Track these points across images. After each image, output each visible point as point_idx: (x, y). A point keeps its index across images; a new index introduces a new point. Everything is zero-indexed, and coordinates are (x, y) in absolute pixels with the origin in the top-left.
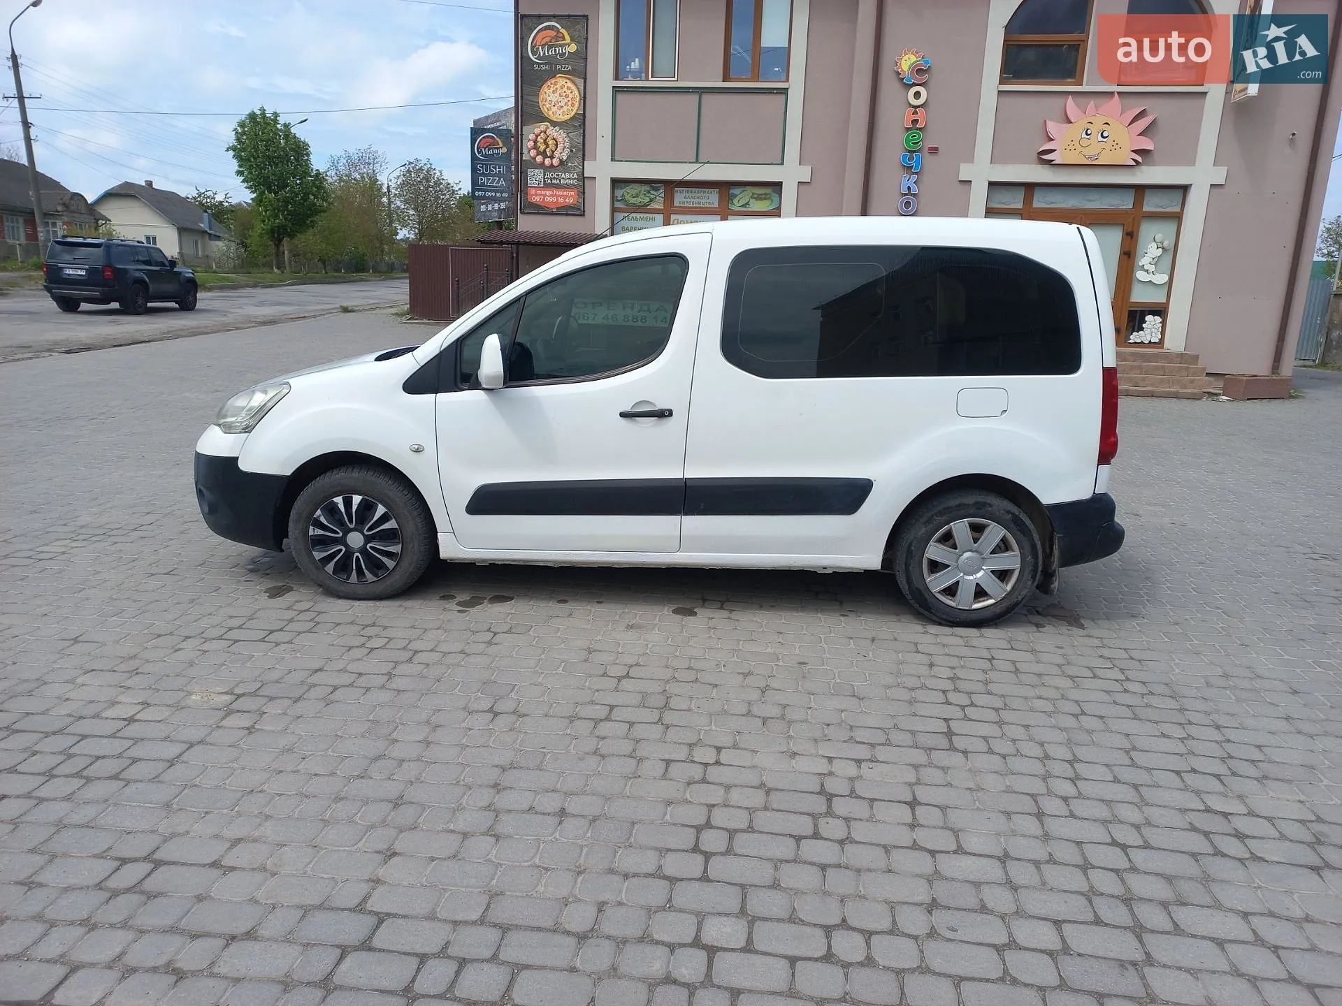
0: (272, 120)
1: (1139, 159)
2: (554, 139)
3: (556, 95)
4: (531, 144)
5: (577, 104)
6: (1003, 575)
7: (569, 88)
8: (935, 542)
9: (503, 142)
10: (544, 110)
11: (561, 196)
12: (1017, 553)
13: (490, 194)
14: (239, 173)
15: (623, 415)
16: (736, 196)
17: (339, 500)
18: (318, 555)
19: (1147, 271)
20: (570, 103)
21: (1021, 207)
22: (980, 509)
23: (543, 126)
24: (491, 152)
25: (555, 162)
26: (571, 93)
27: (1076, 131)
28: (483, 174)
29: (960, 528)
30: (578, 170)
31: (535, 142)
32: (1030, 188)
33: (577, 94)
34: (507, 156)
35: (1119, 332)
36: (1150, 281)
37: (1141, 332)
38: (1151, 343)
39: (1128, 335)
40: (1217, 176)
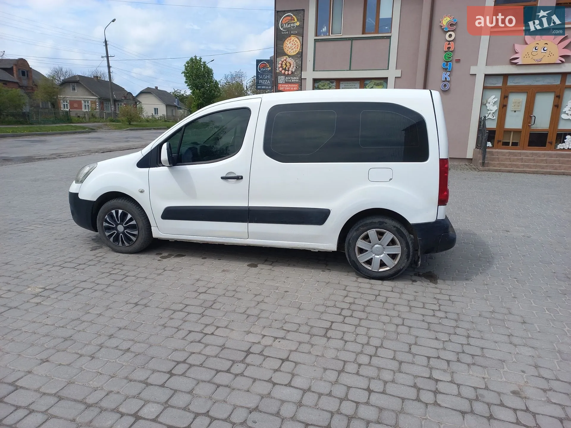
0: (199, 61)
1: (563, 60)
2: (290, 63)
3: (290, 44)
4: (280, 65)
5: (299, 48)
6: (393, 256)
7: (296, 41)
8: (361, 239)
9: (269, 65)
10: (286, 51)
11: (292, 87)
12: (399, 246)
13: (264, 87)
14: (186, 82)
15: (222, 178)
16: (367, 84)
17: (114, 212)
18: (107, 234)
19: (567, 114)
20: (296, 47)
21: (501, 86)
22: (381, 225)
23: (285, 58)
24: (264, 70)
25: (290, 72)
26: (297, 42)
27: (530, 48)
28: (261, 79)
29: (372, 233)
30: (299, 76)
31: (282, 64)
32: (506, 76)
33: (299, 43)
34: (270, 71)
35: (551, 144)
36: (569, 119)
37: (563, 144)
38: (568, 149)
39: (556, 145)
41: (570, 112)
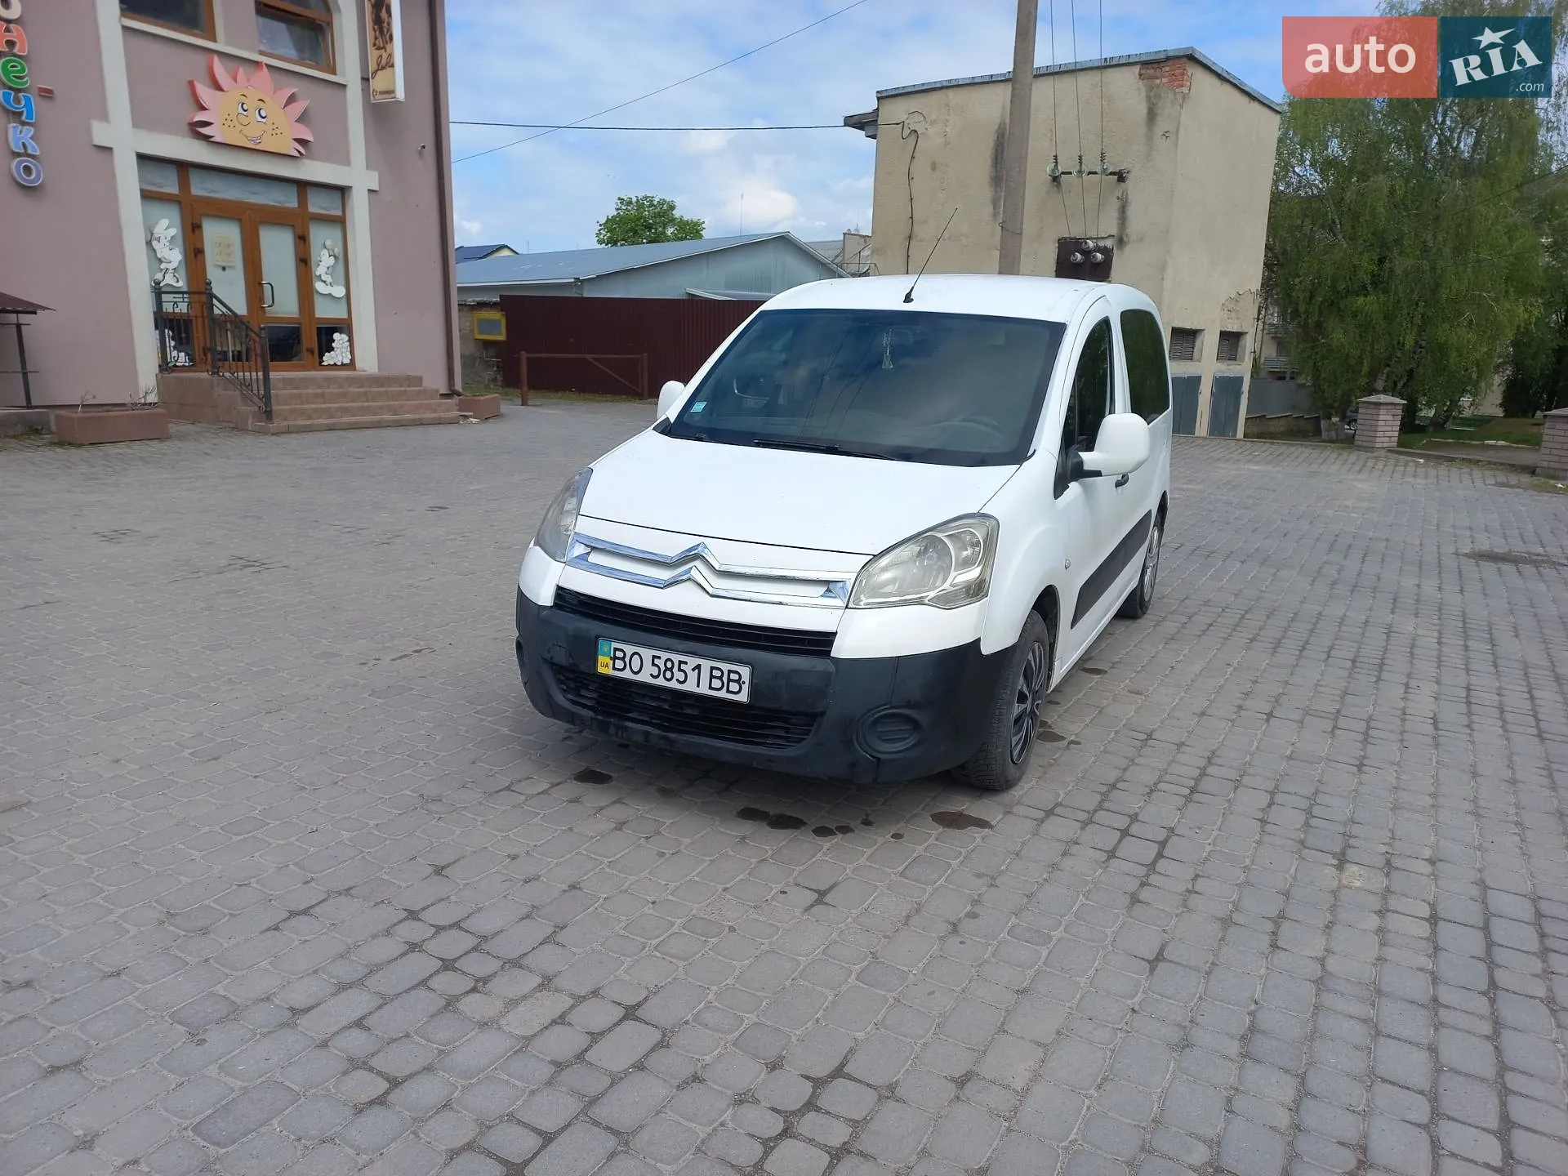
1: (303, 151)
19: (325, 282)
21: (177, 193)
27: (230, 102)
32: (183, 168)
35: (312, 352)
36: (330, 294)
37: (332, 352)
38: (343, 364)
39: (321, 356)
40: (372, 180)
41: (328, 279)
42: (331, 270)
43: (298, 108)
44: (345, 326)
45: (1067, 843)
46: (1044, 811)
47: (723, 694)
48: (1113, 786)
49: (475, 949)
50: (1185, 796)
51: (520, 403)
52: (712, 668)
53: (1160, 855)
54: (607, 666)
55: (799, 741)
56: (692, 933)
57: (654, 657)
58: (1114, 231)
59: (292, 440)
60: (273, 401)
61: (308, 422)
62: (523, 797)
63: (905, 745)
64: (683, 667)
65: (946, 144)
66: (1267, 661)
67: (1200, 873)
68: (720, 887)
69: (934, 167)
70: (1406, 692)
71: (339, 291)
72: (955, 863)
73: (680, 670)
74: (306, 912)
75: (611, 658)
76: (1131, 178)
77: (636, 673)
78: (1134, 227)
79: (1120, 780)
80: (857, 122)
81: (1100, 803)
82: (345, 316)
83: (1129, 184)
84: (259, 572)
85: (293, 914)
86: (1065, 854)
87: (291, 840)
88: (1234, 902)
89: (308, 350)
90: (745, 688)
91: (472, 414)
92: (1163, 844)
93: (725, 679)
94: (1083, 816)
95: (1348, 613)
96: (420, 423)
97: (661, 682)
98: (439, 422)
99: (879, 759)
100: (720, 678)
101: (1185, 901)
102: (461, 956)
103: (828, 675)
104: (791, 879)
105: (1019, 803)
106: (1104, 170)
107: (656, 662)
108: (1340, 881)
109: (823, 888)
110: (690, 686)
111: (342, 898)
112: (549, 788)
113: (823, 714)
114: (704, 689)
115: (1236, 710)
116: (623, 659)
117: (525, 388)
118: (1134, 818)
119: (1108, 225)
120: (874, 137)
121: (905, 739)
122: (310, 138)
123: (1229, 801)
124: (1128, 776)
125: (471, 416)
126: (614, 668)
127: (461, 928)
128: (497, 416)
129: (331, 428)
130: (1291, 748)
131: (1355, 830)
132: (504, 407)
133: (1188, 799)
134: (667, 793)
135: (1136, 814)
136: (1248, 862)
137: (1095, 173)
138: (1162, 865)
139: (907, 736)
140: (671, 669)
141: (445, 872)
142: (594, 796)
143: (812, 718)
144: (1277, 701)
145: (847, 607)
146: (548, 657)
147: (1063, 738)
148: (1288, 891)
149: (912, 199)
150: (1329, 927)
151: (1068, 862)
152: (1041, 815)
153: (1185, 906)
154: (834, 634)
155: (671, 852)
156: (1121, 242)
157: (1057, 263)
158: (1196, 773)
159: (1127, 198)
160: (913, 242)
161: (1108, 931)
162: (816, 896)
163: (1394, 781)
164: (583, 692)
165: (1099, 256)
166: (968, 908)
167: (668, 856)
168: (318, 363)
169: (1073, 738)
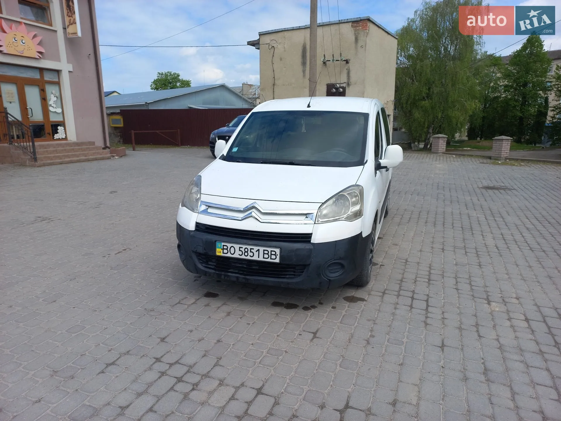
1: (41, 56)
19: (53, 107)
27: (10, 38)
35: (50, 134)
36: (55, 112)
37: (58, 134)
38: (62, 138)
39: (53, 135)
40: (70, 68)
41: (54, 106)
42: (55, 102)
43: (38, 40)
44: (62, 124)
45: (394, 304)
46: (382, 292)
47: (269, 260)
48: (402, 281)
49: (188, 371)
50: (427, 282)
51: (132, 150)
52: (264, 250)
53: (428, 306)
54: (220, 252)
55: (299, 275)
56: (272, 355)
57: (240, 248)
58: (346, 81)
59: (47, 169)
60: (37, 154)
61: (52, 161)
62: (187, 306)
63: (339, 273)
64: (252, 250)
65: (285, 51)
66: (434, 230)
67: (444, 311)
68: (276, 335)
69: (281, 59)
70: (483, 238)
71: (59, 110)
72: (358, 316)
73: (251, 252)
74: (113, 363)
75: (222, 249)
76: (351, 62)
77: (233, 254)
78: (353, 79)
79: (403, 278)
80: (252, 44)
81: (400, 288)
82: (62, 120)
83: (350, 64)
84: (49, 222)
85: (108, 365)
86: (395, 308)
87: (97, 333)
88: (459, 321)
89: (48, 133)
90: (278, 257)
91: (115, 155)
92: (427, 301)
93: (270, 254)
94: (396, 293)
95: (453, 211)
96: (96, 159)
97: (243, 257)
98: (103, 159)
99: (330, 280)
100: (268, 254)
101: (443, 322)
102: (184, 375)
103: (310, 250)
104: (301, 329)
105: (372, 290)
106: (342, 59)
107: (241, 249)
108: (491, 309)
109: (314, 331)
110: (255, 258)
111: (126, 356)
112: (196, 301)
113: (309, 264)
114: (261, 259)
115: (431, 248)
116: (227, 249)
117: (134, 144)
118: (413, 292)
119: (343, 79)
120: (258, 49)
121: (338, 272)
122: (43, 51)
123: (442, 282)
124: (405, 276)
125: (115, 156)
126: (223, 253)
127: (180, 363)
128: (125, 155)
129: (61, 163)
130: (455, 261)
131: (488, 289)
132: (128, 152)
133: (429, 284)
134: (242, 299)
135: (414, 291)
136: (458, 305)
137: (338, 60)
138: (430, 309)
139: (339, 270)
140: (247, 252)
141: (166, 340)
142: (215, 303)
143: (305, 266)
144: (443, 244)
145: (315, 223)
146: (195, 250)
147: (377, 264)
148: (476, 314)
149: (274, 71)
150: (494, 326)
151: (397, 312)
152: (381, 294)
153: (444, 324)
154: (312, 234)
155: (252, 323)
156: (348, 84)
157: (327, 92)
158: (427, 273)
159: (349, 69)
160: (275, 86)
161: (422, 337)
162: (313, 335)
163: (493, 270)
164: (210, 263)
165: (341, 90)
166: (370, 334)
167: (251, 324)
168: (52, 138)
169: (381, 264)
